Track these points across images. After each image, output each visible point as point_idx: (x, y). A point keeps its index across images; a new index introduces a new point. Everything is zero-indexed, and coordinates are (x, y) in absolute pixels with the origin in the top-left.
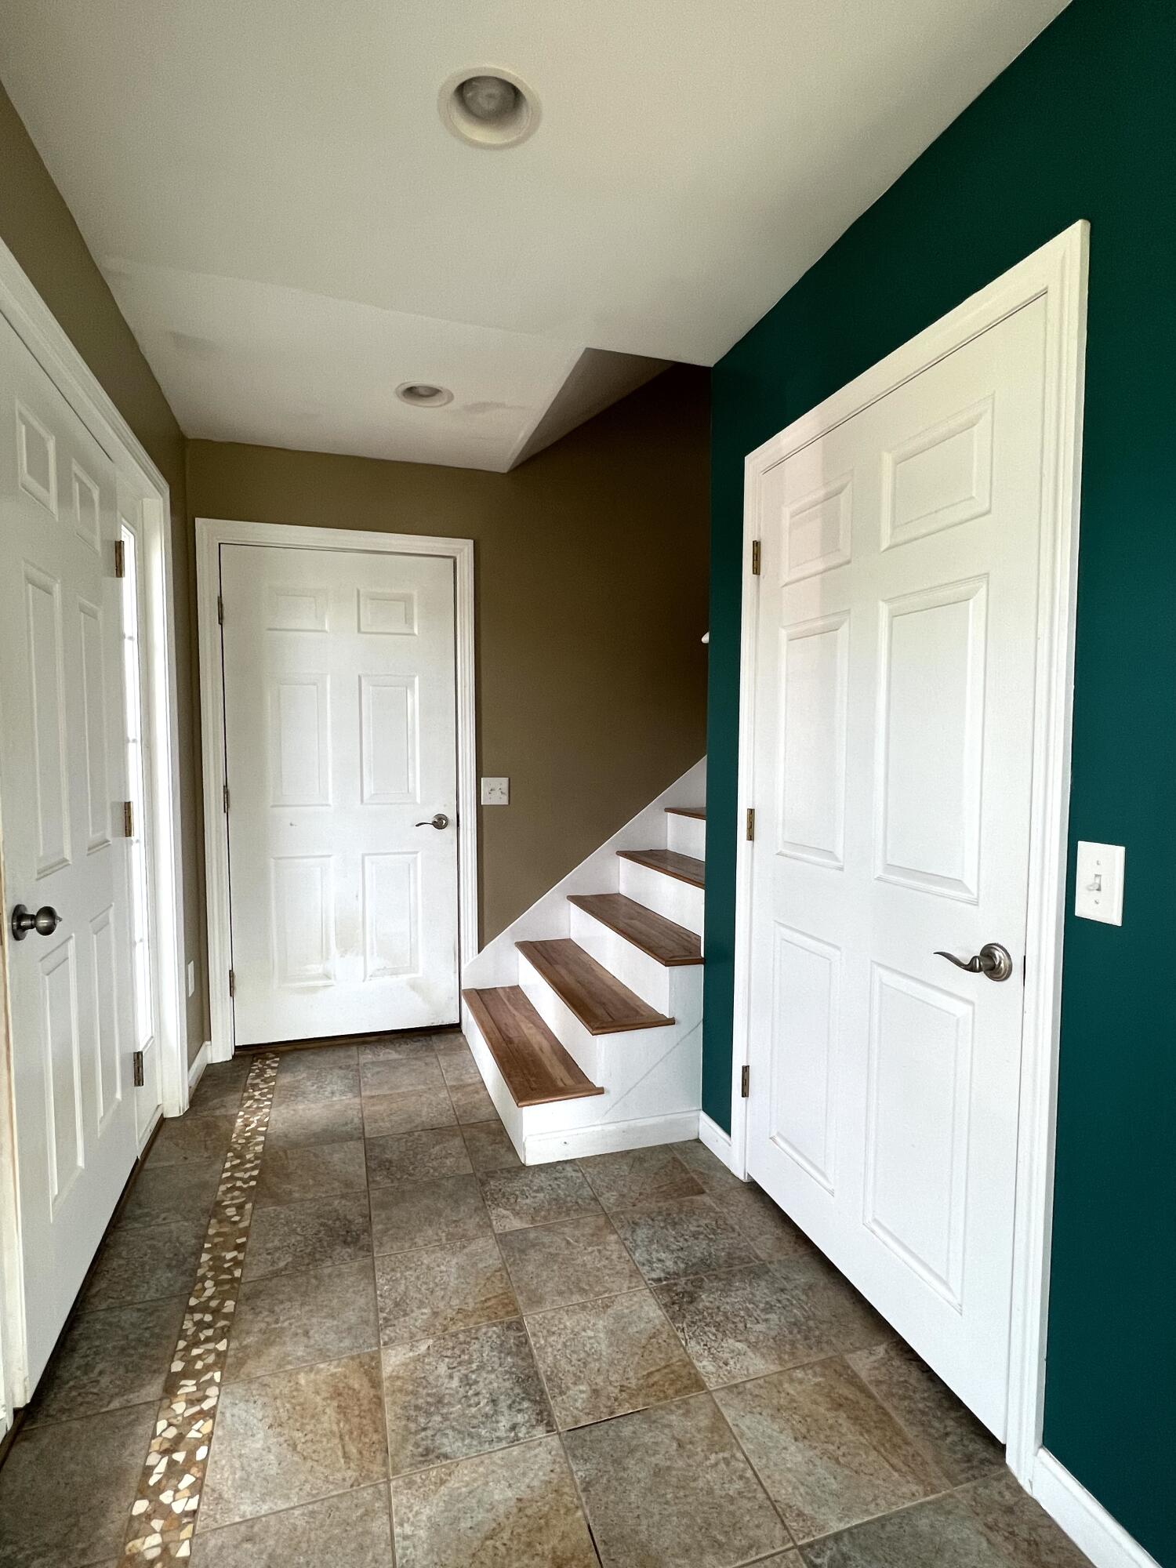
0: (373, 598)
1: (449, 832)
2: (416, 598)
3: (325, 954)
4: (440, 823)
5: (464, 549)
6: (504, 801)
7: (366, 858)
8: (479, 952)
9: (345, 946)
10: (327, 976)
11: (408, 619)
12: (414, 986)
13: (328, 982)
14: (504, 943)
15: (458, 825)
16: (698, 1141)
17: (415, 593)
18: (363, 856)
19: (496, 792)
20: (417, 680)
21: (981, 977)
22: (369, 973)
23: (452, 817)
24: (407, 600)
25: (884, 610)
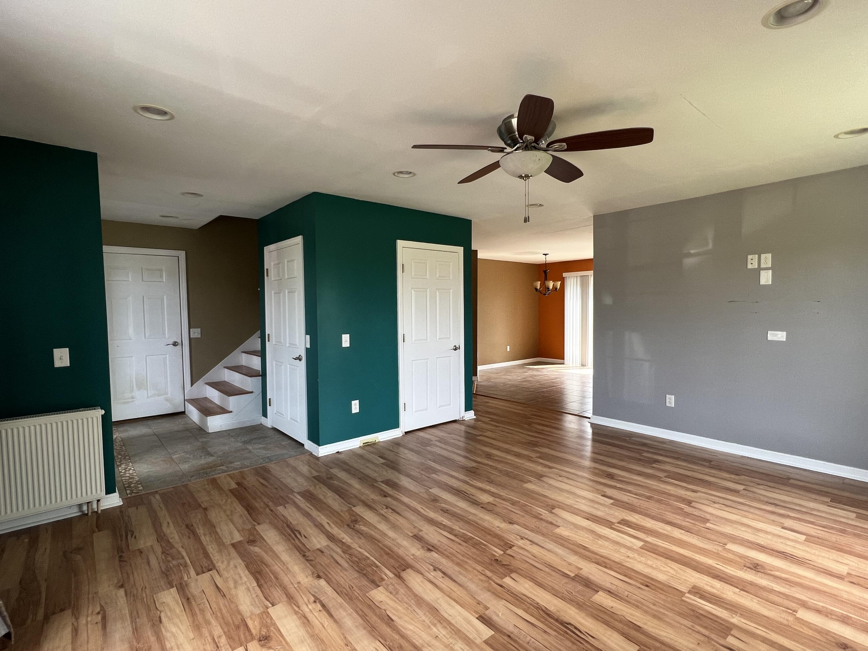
0: (147, 270)
1: (179, 347)
2: (164, 270)
3: (132, 391)
4: (175, 344)
5: (182, 254)
6: (199, 336)
7: (147, 357)
8: (192, 386)
9: (139, 388)
10: (133, 398)
11: (161, 277)
12: (167, 400)
13: (133, 400)
14: (200, 383)
15: (182, 345)
16: (261, 424)
17: (164, 268)
18: (146, 356)
19: (196, 333)
20: (165, 297)
21: (298, 361)
22: (149, 396)
23: (180, 342)
24: (161, 270)
25: (287, 291)
